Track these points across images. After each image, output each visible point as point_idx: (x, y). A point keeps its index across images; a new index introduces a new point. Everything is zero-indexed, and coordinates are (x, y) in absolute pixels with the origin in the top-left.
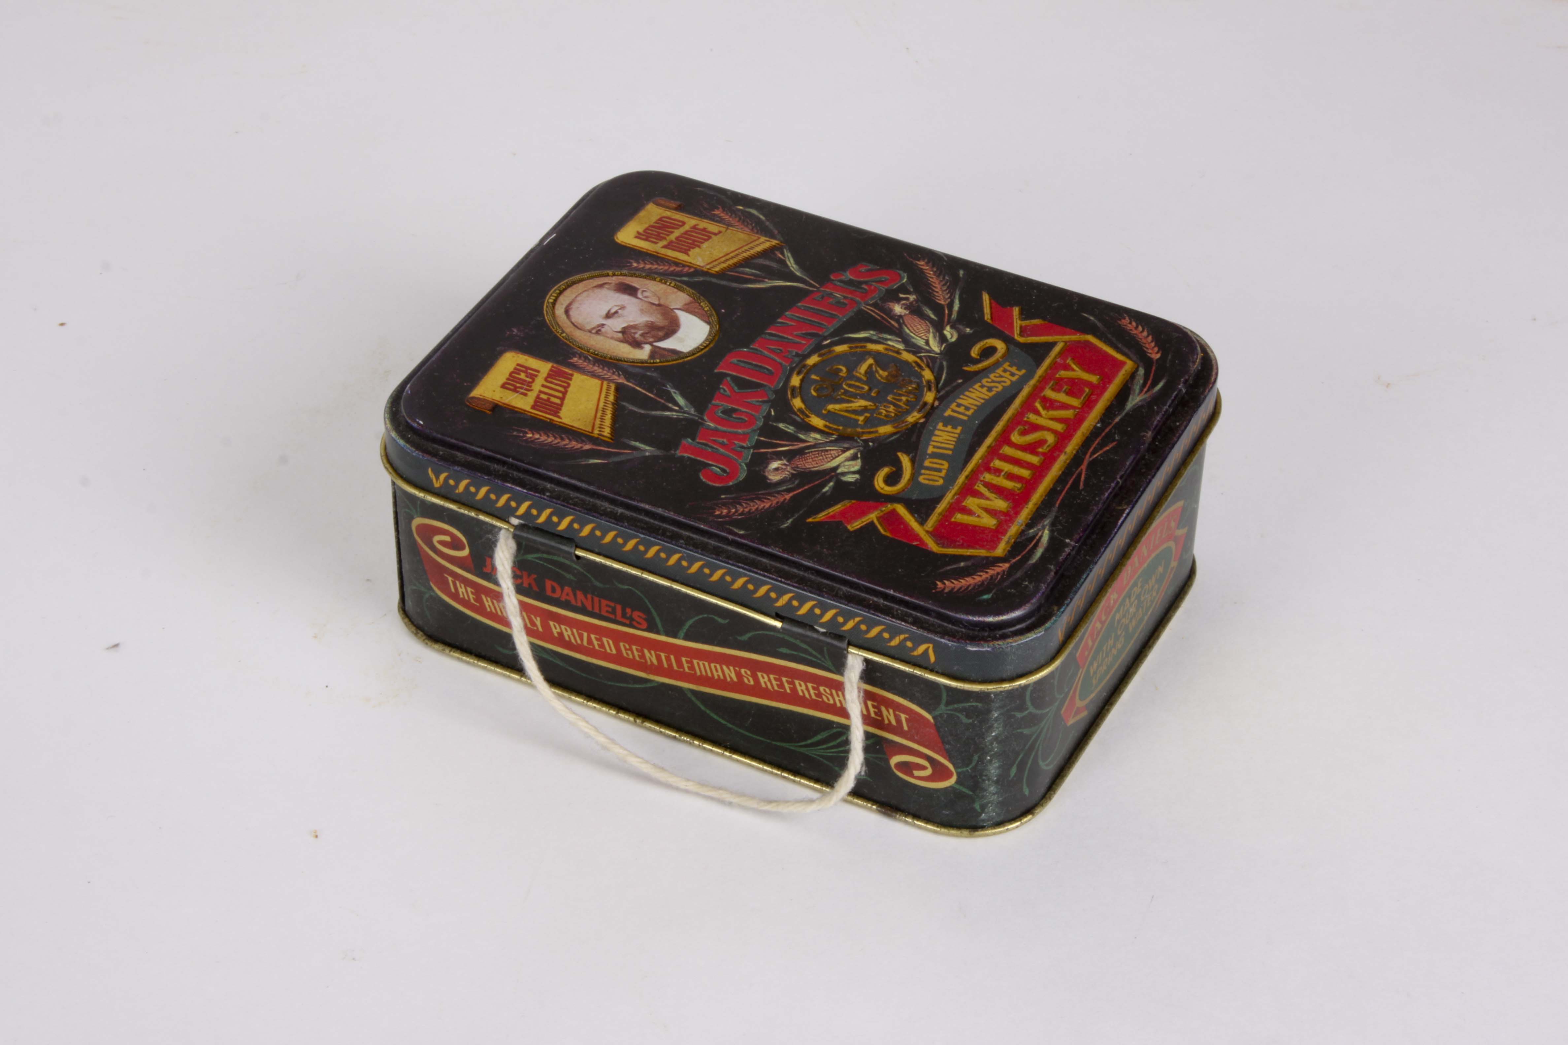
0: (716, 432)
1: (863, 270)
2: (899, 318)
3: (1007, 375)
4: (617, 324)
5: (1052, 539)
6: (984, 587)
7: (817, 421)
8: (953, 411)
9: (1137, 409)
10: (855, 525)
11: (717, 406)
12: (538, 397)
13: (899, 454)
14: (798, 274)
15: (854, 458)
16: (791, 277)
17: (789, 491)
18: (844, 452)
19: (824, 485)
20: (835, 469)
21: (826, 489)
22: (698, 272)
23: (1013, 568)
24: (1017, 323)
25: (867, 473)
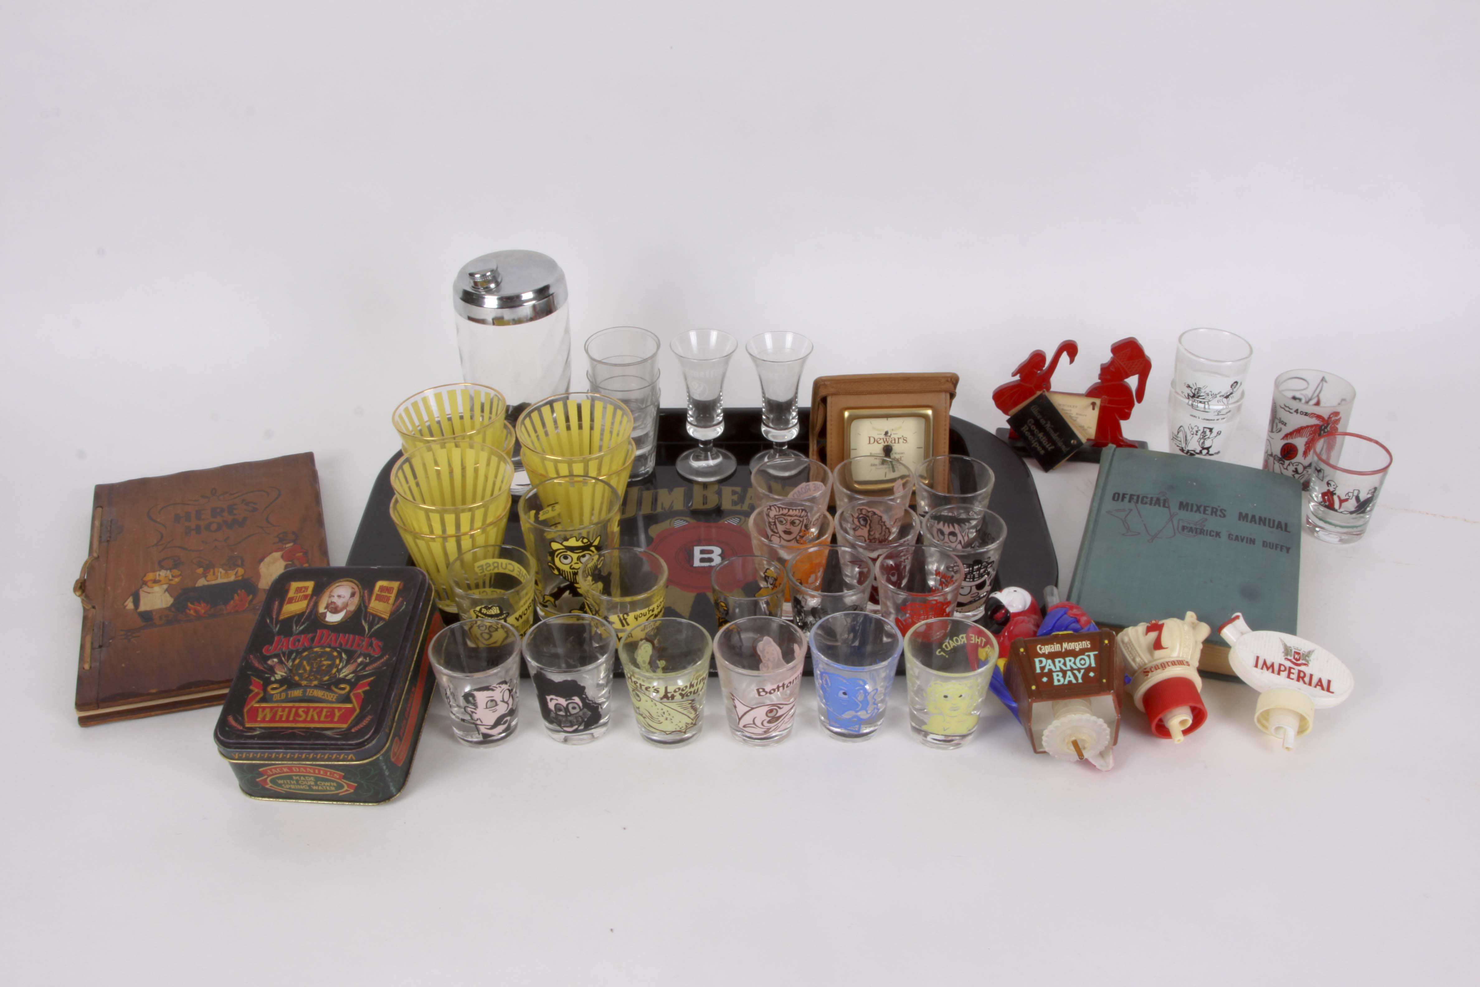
0: (289, 640)
1: (380, 644)
2: (355, 661)
3: (332, 697)
4: (335, 599)
5: (256, 735)
6: (231, 727)
7: (297, 661)
8: (310, 691)
9: (324, 735)
10: (251, 687)
11: (301, 637)
12: (293, 597)
13: (286, 686)
14: (373, 630)
15: (282, 676)
16: (370, 629)
17: (264, 667)
18: (285, 673)
19: (267, 674)
20: (276, 674)
21: (266, 675)
22: (366, 607)
23: (241, 731)
24: (360, 691)
25: (276, 681)
